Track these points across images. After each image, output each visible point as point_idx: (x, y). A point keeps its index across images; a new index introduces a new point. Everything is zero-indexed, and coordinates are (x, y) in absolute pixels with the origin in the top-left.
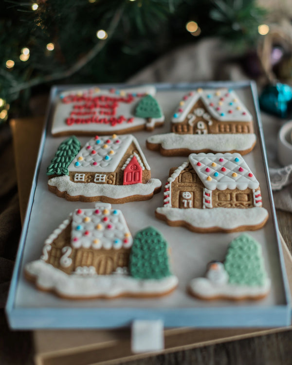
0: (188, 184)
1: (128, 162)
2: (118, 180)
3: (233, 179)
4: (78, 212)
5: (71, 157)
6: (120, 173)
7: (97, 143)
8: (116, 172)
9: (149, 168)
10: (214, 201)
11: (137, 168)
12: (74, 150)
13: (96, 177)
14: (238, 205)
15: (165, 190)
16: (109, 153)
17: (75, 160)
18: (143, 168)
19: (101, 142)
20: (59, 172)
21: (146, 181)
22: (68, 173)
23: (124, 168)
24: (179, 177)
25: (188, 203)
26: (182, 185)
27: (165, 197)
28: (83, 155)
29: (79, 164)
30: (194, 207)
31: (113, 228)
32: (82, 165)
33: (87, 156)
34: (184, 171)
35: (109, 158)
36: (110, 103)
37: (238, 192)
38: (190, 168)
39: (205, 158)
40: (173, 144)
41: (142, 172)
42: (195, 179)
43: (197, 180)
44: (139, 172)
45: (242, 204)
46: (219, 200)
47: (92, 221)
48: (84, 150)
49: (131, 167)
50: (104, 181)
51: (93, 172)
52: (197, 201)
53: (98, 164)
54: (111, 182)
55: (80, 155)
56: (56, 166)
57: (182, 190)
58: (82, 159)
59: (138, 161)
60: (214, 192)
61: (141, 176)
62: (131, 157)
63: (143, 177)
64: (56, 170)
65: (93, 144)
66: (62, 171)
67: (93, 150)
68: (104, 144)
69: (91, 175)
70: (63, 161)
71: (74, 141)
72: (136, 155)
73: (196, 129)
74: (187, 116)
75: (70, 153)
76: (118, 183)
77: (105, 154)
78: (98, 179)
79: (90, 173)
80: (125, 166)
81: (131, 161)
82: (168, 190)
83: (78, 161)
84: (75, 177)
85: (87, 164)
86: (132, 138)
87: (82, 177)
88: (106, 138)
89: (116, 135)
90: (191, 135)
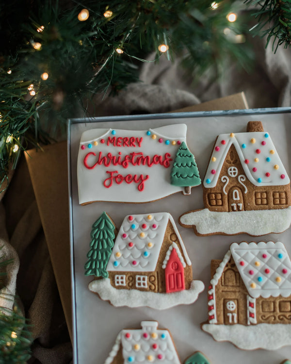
0: (231, 289)
1: (167, 258)
2: (160, 284)
3: (277, 284)
4: (127, 336)
5: (108, 252)
6: (161, 272)
7: (132, 227)
8: (157, 270)
9: (190, 263)
10: (258, 312)
11: (178, 267)
12: (109, 240)
13: (137, 281)
14: (281, 317)
16: (147, 245)
17: (113, 258)
18: (185, 265)
19: (137, 226)
20: (98, 275)
21: (189, 287)
22: (108, 275)
23: (164, 267)
24: (221, 278)
25: (233, 317)
26: (225, 290)
27: (210, 308)
28: (120, 247)
29: (118, 263)
30: (239, 322)
31: (163, 358)
32: (121, 264)
33: (124, 249)
34: (226, 268)
35: (148, 254)
37: (281, 300)
39: (247, 253)
41: (184, 272)
42: (238, 281)
43: (240, 283)
44: (181, 274)
45: (285, 316)
46: (263, 311)
47: (142, 347)
48: (119, 240)
49: (172, 265)
50: (146, 287)
51: (133, 272)
52: (241, 313)
53: (138, 263)
54: (153, 287)
55: (117, 248)
56: (94, 267)
57: (226, 297)
58: (120, 254)
60: (257, 300)
61: (184, 277)
62: (171, 248)
63: (185, 279)
64: (94, 271)
65: (128, 229)
66: (101, 273)
67: (129, 240)
68: (140, 230)
69: (131, 276)
70: (100, 258)
71: (106, 224)
72: (175, 245)
73: (231, 200)
74: (220, 178)
75: (106, 246)
76: (160, 289)
77: (143, 246)
78: (139, 284)
79: (130, 272)
80: (165, 262)
81: (171, 256)
82: (211, 297)
83: (116, 259)
84: (116, 280)
85: (126, 263)
86: (168, 216)
87: (124, 281)
88: (141, 217)
89: (151, 216)
90: (226, 213)
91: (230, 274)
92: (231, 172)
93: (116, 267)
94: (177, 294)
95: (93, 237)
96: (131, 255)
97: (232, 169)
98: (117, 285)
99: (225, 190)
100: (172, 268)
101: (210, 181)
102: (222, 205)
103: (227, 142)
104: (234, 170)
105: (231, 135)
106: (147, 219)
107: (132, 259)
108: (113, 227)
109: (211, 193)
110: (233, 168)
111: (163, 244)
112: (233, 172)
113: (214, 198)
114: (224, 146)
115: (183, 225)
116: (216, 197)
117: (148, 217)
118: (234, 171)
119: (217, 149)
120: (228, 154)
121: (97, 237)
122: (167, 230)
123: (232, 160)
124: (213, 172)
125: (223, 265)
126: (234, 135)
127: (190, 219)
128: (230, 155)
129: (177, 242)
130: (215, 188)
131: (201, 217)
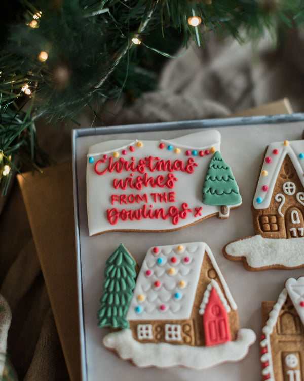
0: (290, 339)
1: (206, 300)
2: (197, 335)
5: (128, 294)
6: (197, 318)
7: (158, 262)
8: (193, 317)
9: (235, 307)
11: (220, 312)
12: (129, 279)
13: (167, 333)
15: (262, 351)
16: (179, 284)
17: (134, 302)
18: (228, 310)
19: (164, 260)
20: (116, 325)
21: (236, 337)
22: (129, 325)
23: (202, 312)
24: (277, 324)
25: (295, 376)
26: (283, 340)
27: (264, 365)
28: (143, 287)
29: (141, 309)
32: (146, 310)
33: (149, 291)
34: (282, 312)
35: (180, 295)
36: (163, 173)
38: (289, 304)
40: (263, 261)
41: (228, 318)
42: (299, 328)
43: (301, 330)
44: (225, 320)
48: (142, 277)
49: (212, 310)
50: (180, 339)
51: (161, 321)
53: (167, 308)
54: (188, 339)
55: (139, 289)
56: (109, 314)
57: (285, 349)
58: (144, 297)
59: (219, 297)
61: (228, 325)
62: (209, 287)
63: (231, 327)
64: (110, 321)
65: (152, 264)
66: (120, 323)
67: (155, 279)
68: (168, 265)
69: (159, 326)
70: (117, 302)
71: (124, 259)
72: (215, 283)
73: (289, 224)
74: (274, 197)
75: (124, 287)
76: (198, 342)
77: (172, 286)
78: (170, 336)
79: (158, 321)
80: (203, 306)
81: (210, 298)
82: (265, 351)
83: (139, 304)
84: (139, 332)
85: (152, 308)
86: (204, 247)
87: (148, 332)
88: (169, 249)
89: (183, 247)
90: (285, 240)
91: (288, 320)
92: (287, 188)
93: (138, 313)
94: (221, 347)
95: (108, 275)
96: (159, 297)
97: (289, 185)
98: (140, 337)
99: (282, 212)
100: (213, 312)
101: (261, 199)
102: (278, 230)
103: (280, 152)
104: (291, 186)
105: (285, 143)
106: (177, 250)
107: (160, 303)
108: (134, 262)
109: (263, 216)
110: (289, 183)
111: (199, 283)
112: (289, 188)
113: (267, 221)
114: (277, 157)
115: (230, 256)
116: (270, 220)
117: (179, 248)
118: (291, 188)
119: (268, 161)
120: (282, 167)
121: (113, 275)
122: (203, 265)
123: (287, 173)
124: (264, 189)
125: (278, 307)
126: (288, 143)
127: (239, 248)
128: (285, 168)
129: (217, 279)
130: (267, 209)
131: (253, 245)
